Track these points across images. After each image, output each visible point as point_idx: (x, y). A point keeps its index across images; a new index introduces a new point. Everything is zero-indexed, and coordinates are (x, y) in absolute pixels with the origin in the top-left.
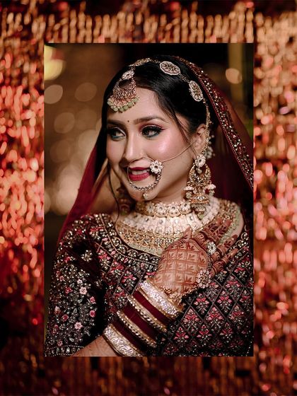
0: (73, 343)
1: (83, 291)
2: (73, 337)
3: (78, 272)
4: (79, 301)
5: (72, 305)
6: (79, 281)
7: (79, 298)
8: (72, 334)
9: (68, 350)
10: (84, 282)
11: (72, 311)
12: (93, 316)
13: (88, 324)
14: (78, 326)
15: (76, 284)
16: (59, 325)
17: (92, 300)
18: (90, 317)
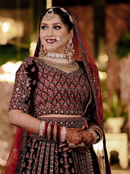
0: (21, 102)
1: (28, 85)
2: (22, 100)
3: (27, 78)
4: (26, 88)
5: (23, 89)
6: (27, 81)
7: (26, 87)
8: (22, 99)
9: (20, 104)
10: (29, 82)
11: (23, 91)
12: (29, 94)
13: (27, 96)
14: (24, 96)
15: (26, 82)
16: (18, 95)
17: (30, 89)
18: (28, 94)
